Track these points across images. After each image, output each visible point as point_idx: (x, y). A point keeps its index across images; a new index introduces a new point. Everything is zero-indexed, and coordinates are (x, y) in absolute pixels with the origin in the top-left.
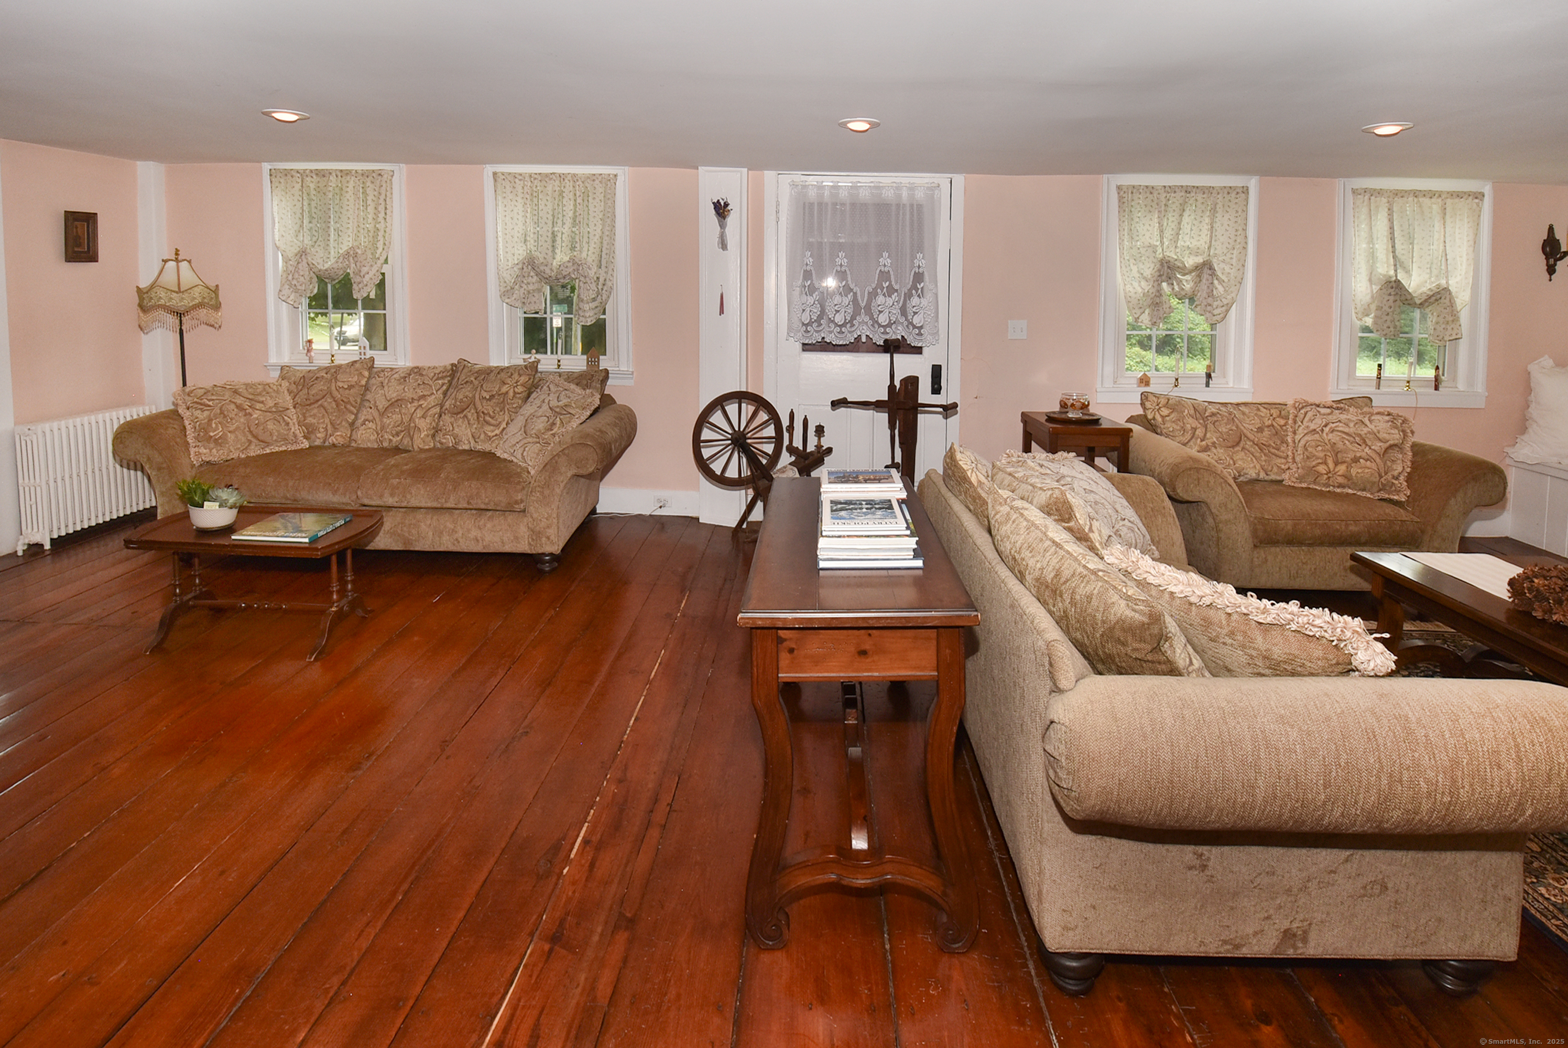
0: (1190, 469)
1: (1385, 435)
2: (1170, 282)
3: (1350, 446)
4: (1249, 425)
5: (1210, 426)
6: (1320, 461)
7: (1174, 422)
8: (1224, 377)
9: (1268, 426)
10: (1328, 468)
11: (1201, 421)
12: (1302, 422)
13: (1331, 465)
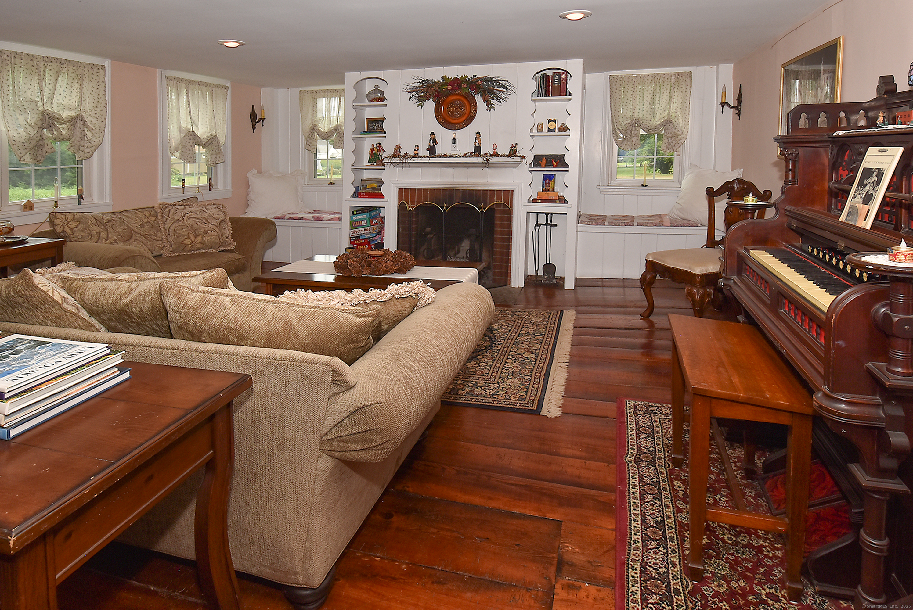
0: (128, 258)
1: (217, 216)
2: (51, 129)
3: (201, 225)
4: (134, 225)
5: (110, 229)
6: (186, 237)
7: (82, 231)
8: (91, 197)
9: (146, 223)
10: (191, 240)
11: (102, 227)
12: (168, 216)
13: (193, 239)
